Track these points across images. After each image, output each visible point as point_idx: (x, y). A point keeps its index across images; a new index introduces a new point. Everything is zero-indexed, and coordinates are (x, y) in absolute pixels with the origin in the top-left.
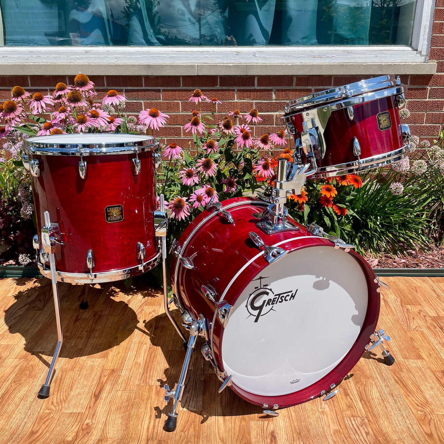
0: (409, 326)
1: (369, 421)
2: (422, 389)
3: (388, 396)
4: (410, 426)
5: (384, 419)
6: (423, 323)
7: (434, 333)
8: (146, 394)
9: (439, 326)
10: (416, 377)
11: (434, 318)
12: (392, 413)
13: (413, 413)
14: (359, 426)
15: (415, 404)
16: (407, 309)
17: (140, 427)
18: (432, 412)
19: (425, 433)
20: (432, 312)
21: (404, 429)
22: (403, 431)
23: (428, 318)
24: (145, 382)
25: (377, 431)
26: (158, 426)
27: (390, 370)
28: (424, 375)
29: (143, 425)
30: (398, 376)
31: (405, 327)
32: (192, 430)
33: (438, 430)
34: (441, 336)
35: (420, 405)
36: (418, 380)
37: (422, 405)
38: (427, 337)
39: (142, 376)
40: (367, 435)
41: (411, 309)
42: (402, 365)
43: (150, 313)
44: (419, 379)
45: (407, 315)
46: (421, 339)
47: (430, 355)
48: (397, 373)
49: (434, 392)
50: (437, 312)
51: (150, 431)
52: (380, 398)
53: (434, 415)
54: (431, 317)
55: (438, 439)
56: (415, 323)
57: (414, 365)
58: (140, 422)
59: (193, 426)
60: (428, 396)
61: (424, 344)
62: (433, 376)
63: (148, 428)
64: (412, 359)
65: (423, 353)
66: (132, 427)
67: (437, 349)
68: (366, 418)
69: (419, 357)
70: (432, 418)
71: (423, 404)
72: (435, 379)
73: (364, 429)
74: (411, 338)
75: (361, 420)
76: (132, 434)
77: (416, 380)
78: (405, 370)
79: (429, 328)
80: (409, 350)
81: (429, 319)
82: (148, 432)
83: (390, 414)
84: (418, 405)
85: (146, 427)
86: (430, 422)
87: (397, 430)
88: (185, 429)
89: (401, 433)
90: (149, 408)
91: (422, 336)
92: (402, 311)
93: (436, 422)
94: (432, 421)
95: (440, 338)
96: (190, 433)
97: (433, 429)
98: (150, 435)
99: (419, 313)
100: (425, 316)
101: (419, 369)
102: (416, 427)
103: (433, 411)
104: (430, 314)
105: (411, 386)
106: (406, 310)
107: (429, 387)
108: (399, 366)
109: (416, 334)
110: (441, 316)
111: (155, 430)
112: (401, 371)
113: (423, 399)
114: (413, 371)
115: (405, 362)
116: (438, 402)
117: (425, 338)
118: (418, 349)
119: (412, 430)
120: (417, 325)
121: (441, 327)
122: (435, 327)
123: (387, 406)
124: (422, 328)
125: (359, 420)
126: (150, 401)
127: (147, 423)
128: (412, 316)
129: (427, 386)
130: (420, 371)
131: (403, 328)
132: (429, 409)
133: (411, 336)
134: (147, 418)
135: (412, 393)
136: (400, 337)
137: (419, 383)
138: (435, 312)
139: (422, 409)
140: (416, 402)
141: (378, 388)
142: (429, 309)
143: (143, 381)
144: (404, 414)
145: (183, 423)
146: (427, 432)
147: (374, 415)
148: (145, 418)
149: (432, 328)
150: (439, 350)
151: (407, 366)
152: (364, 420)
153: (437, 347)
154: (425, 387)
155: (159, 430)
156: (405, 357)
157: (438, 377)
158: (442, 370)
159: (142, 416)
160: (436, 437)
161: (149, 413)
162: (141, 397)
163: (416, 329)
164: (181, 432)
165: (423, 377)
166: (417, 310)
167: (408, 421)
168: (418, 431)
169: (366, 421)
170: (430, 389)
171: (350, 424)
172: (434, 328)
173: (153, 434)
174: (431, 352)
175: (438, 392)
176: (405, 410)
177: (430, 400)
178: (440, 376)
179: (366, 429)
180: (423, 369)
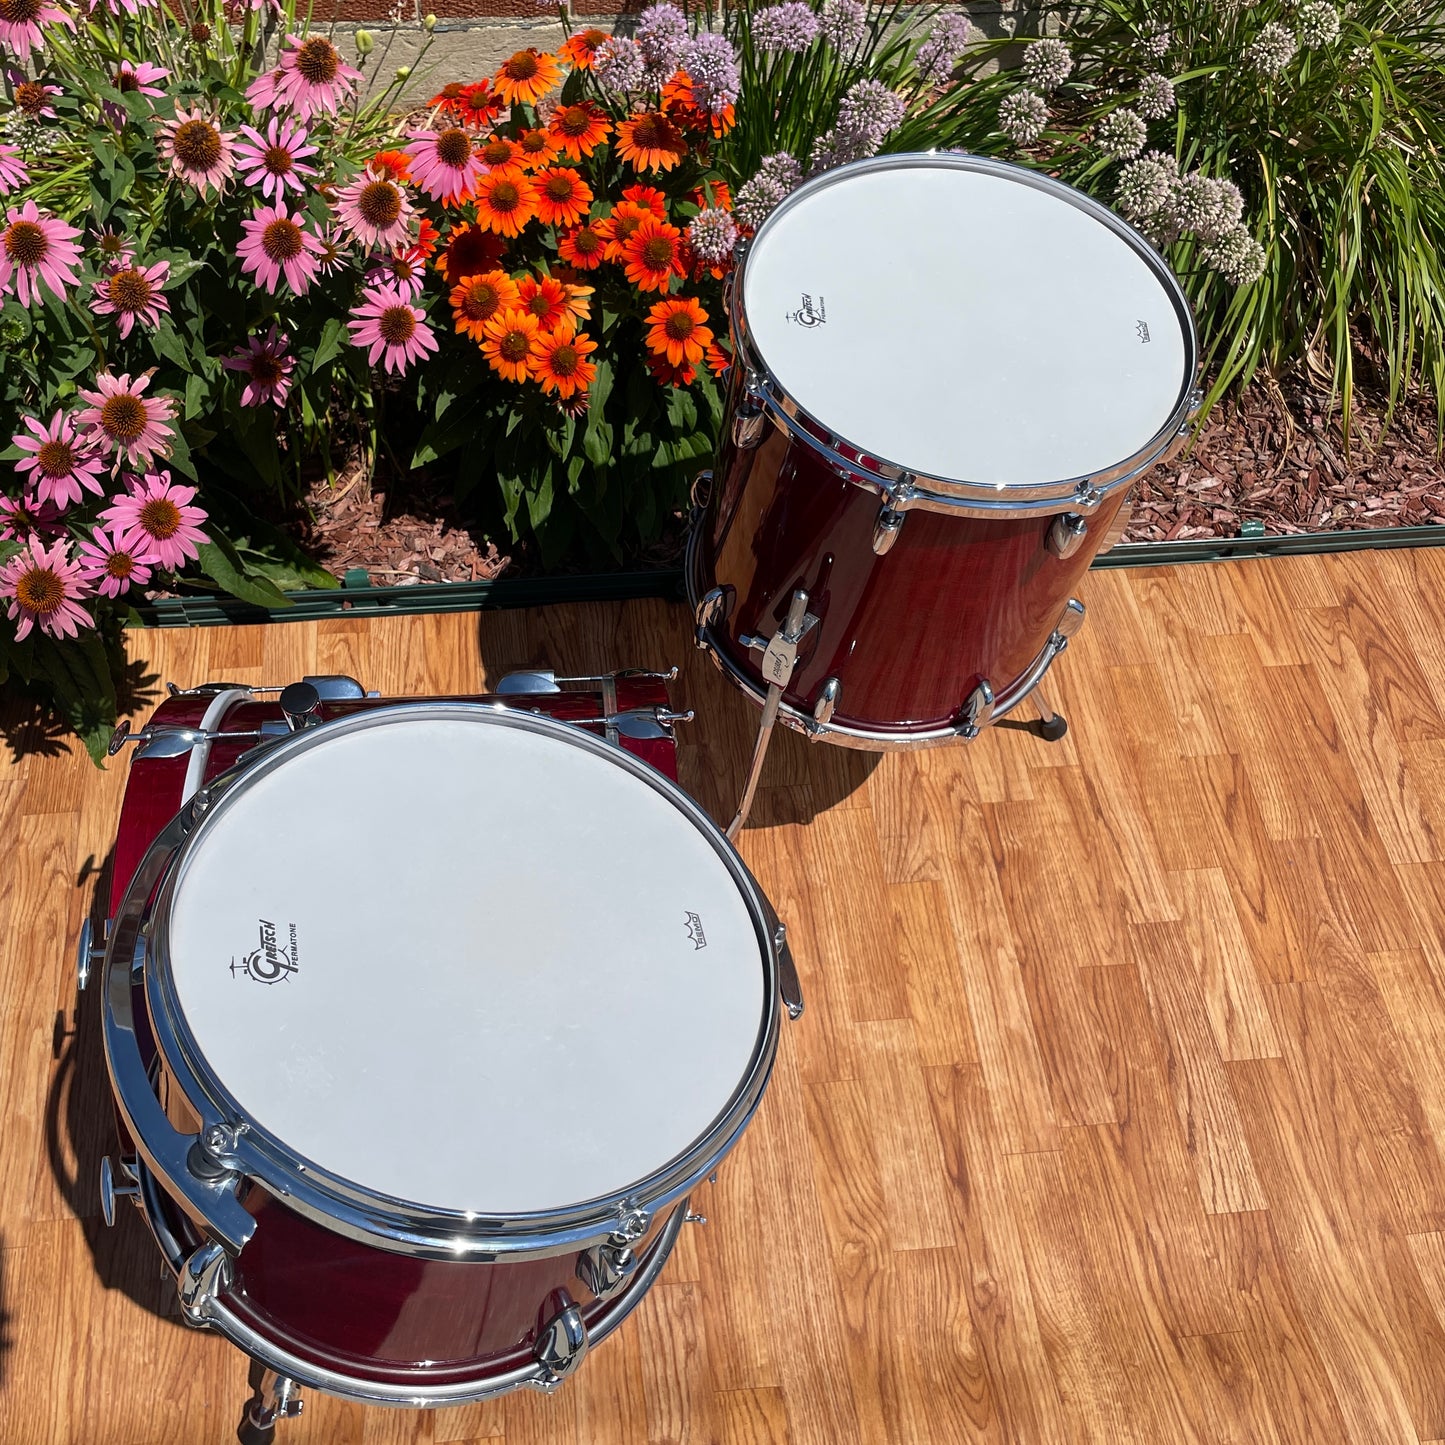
0: (900, 861)
1: (704, 1296)
2: (879, 1151)
3: (777, 1189)
4: (812, 1304)
5: (747, 1286)
6: (951, 839)
7: (972, 889)
8: (54, 1258)
9: (997, 851)
10: (873, 1101)
11: (988, 815)
12: (774, 1261)
13: (831, 1256)
14: (674, 1321)
15: (844, 1218)
16: (917, 773)
17: (45, 1395)
18: (886, 1244)
19: (849, 1326)
20: (992, 778)
21: (794, 1317)
22: (790, 1325)
23: (971, 813)
24: (48, 1209)
25: (720, 1331)
26: (99, 1386)
27: (803, 1074)
28: (897, 1089)
29: (54, 1385)
30: (822, 1098)
31: (888, 868)
32: (197, 1388)
33: (885, 1313)
34: (988, 905)
35: (857, 1217)
36: (874, 1111)
37: (863, 1216)
38: (945, 913)
39: (38, 1180)
40: (687, 1354)
41: (925, 769)
42: (844, 1050)
43: (46, 858)
44: (878, 1108)
45: (907, 805)
46: (925, 925)
47: (937, 995)
48: (820, 1087)
49: (910, 1158)
50: (1009, 776)
51: (77, 1405)
52: (751, 1200)
53: (887, 1256)
54: (980, 807)
55: (875, 1353)
56: (926, 841)
57: (879, 1045)
58: (43, 1375)
59: (201, 1372)
60: (887, 1178)
61: (929, 943)
62: (923, 1092)
63: (70, 1396)
64: (879, 1019)
65: (918, 987)
66: (23, 1394)
67: (961, 968)
68: (700, 1284)
69: (901, 1009)
70: (881, 1267)
71: (867, 1211)
72: (923, 1106)
73: (684, 1332)
74: (898, 920)
75: (681, 1296)
76: (24, 1425)
77: (870, 1112)
78: (845, 1073)
79: (962, 864)
80: (879, 979)
81: (974, 819)
82: (71, 1410)
83: (766, 1261)
84: (851, 1220)
85: (63, 1394)
86: (870, 1282)
87: (775, 1322)
88: (180, 1387)
89: (783, 1337)
90: (67, 1317)
91: (932, 907)
92: (897, 785)
93: (886, 1282)
94: (876, 1282)
95: (984, 909)
96: (192, 1401)
97: (872, 1311)
98: (78, 1425)
99: (950, 789)
100: (963, 804)
101: (890, 1062)
102: (828, 1305)
103: (888, 1241)
104: (983, 789)
105: (850, 1142)
106: (910, 778)
107: (899, 1142)
108: (832, 1055)
109: (916, 898)
110: (1016, 797)
111: (93, 1402)
112: (836, 1077)
113: (871, 1191)
114: (870, 1072)
115: (854, 1035)
116: (910, 1201)
117: (939, 915)
118: (906, 969)
119: (815, 1322)
120: (928, 852)
121: (999, 858)
122: (982, 861)
123: (764, 1230)
124: (941, 866)
125: (678, 1293)
126: (69, 1286)
127: (64, 1373)
128: (922, 808)
129: (893, 1137)
130: (891, 1069)
131: (882, 870)
132: (879, 1230)
133: (899, 908)
134: (66, 1356)
135: (846, 1172)
136: (863, 916)
137: (874, 1125)
138: (1001, 778)
139: (861, 1235)
140: (850, 1205)
141: (754, 1160)
142: (988, 767)
143: (43, 1201)
144: (806, 1258)
145: (174, 1365)
146: (853, 1323)
147: (723, 1270)
148: (57, 1355)
149: (972, 862)
150: (967, 970)
151: (857, 1051)
152: (690, 1292)
153: (965, 961)
154: (889, 1143)
155: (103, 1397)
156: (860, 1015)
157: (935, 1094)
158: (956, 1058)
159: (49, 1351)
160: (874, 1346)
161: (70, 1338)
162: (42, 1275)
163: (923, 872)
164: (167, 1397)
165: (892, 1098)
166: (945, 774)
167: (810, 1288)
168: (831, 1319)
169: (696, 1296)
170: (899, 1150)
171: (651, 1314)
172: (977, 868)
173: (86, 1419)
174: (940, 984)
175: (918, 1160)
176: (811, 1242)
177: (891, 1195)
178: (942, 1088)
179: (689, 1330)
180: (900, 1060)
